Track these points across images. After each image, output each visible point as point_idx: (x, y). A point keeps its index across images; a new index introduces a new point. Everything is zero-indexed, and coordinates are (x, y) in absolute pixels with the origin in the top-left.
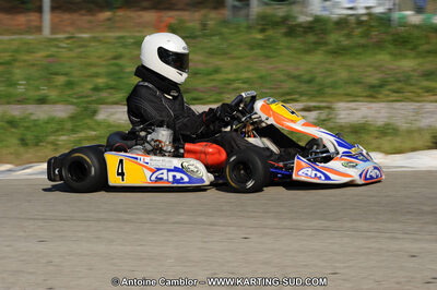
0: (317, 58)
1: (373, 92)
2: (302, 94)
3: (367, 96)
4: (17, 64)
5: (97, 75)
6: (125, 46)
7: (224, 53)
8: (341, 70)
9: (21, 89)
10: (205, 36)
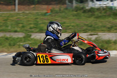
0: (92, 19)
1: (110, 30)
2: (89, 30)
3: (108, 31)
4: (9, 20)
5: (31, 24)
6: (38, 15)
7: (66, 18)
8: (99, 23)
9: (9, 28)
10: (60, 13)
